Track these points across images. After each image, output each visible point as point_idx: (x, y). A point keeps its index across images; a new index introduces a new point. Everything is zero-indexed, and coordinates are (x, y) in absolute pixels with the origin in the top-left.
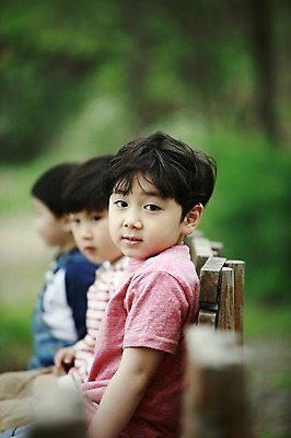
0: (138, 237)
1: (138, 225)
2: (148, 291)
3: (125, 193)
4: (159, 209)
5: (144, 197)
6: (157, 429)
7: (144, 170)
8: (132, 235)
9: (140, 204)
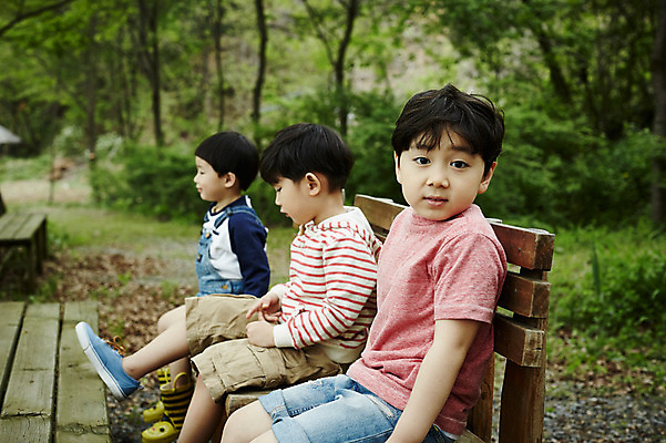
0: (444, 197)
1: (445, 184)
2: (467, 257)
3: (430, 148)
4: (467, 165)
5: (451, 152)
6: (462, 401)
7: (453, 124)
8: (437, 195)
9: (447, 160)
